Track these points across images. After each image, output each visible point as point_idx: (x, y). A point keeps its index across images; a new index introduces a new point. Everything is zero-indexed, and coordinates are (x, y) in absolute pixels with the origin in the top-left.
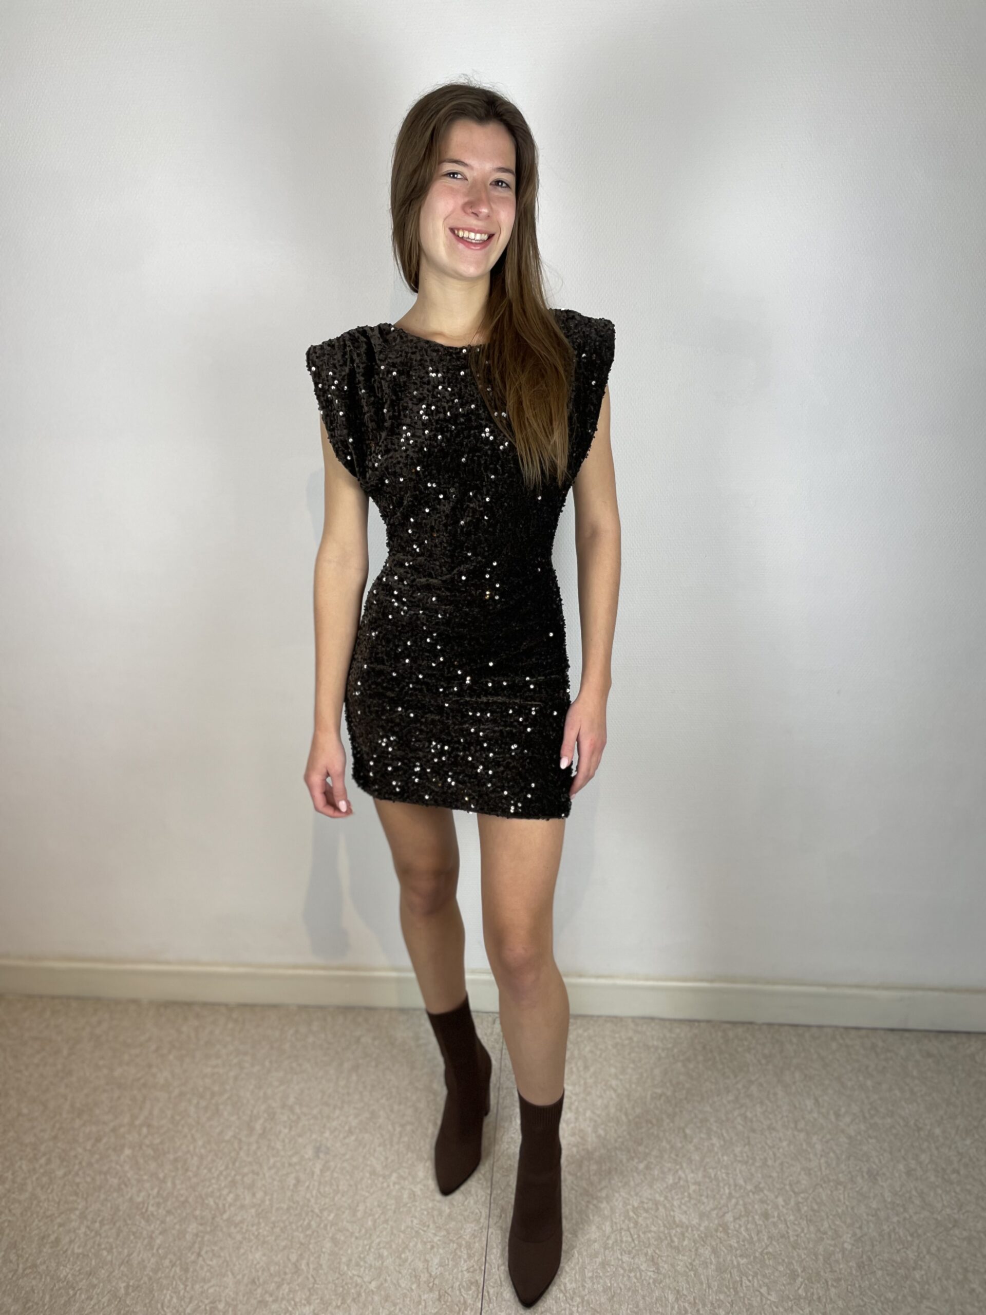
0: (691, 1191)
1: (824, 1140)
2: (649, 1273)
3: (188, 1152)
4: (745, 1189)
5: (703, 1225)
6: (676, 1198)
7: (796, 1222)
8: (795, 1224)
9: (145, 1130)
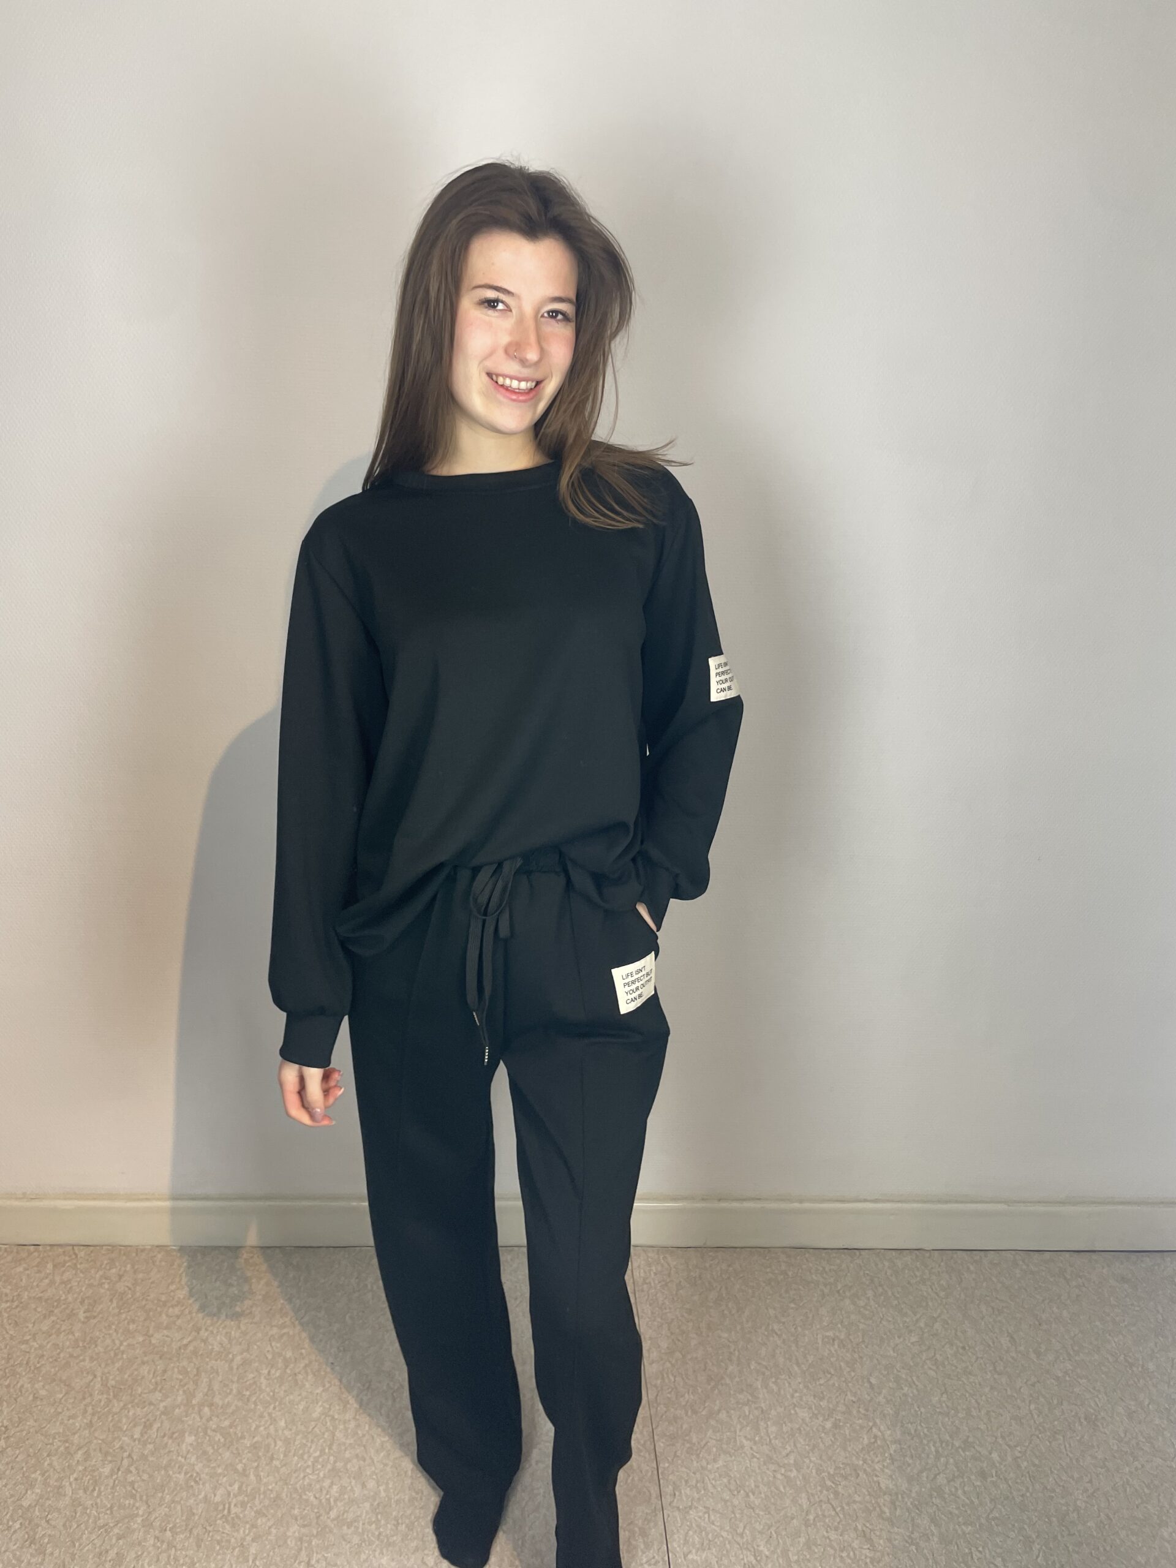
0: (892, 1452)
1: (1029, 1383)
2: (864, 1552)
3: (268, 1435)
4: (953, 1444)
5: (914, 1491)
6: (876, 1460)
7: (1019, 1481)
8: (1017, 1483)
9: (206, 1410)
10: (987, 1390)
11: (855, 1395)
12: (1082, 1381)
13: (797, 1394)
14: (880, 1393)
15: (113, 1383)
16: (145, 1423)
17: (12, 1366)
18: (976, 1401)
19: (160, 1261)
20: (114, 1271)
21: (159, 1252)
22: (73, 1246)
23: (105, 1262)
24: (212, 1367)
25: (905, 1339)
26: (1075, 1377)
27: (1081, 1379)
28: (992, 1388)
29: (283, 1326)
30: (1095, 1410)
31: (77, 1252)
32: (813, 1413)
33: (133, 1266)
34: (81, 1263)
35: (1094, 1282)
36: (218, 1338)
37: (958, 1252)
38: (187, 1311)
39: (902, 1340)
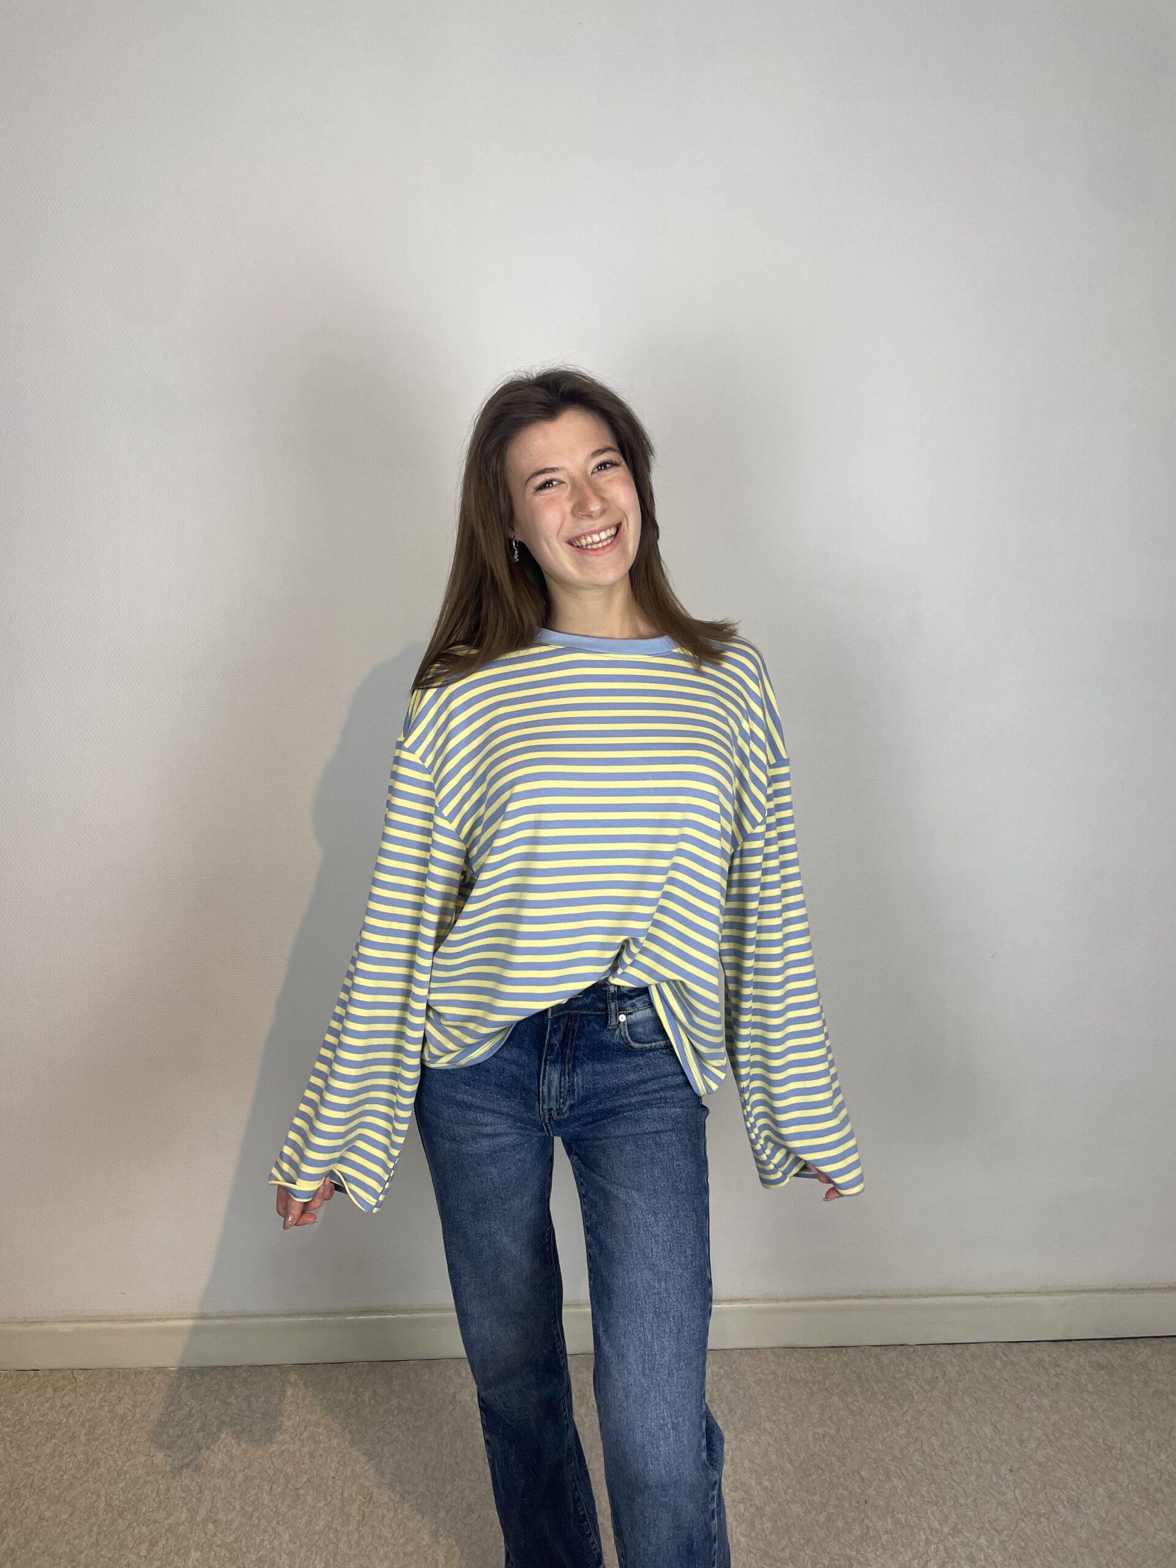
10: (973, 1478)
11: (846, 1489)
12: (1063, 1466)
13: (790, 1491)
14: (870, 1487)
15: (117, 1502)
16: (151, 1541)
17: (16, 1488)
18: (963, 1489)
19: (159, 1384)
20: (113, 1393)
21: (158, 1374)
22: (72, 1370)
23: (104, 1385)
24: (214, 1485)
25: (892, 1433)
26: (1057, 1462)
27: (1063, 1463)
28: (978, 1477)
29: (284, 1442)
30: (1076, 1492)
31: (76, 1376)
32: (807, 1508)
33: (132, 1389)
34: (81, 1387)
35: (1072, 1370)
36: (220, 1457)
37: (942, 1346)
38: (187, 1431)
39: (889, 1433)
